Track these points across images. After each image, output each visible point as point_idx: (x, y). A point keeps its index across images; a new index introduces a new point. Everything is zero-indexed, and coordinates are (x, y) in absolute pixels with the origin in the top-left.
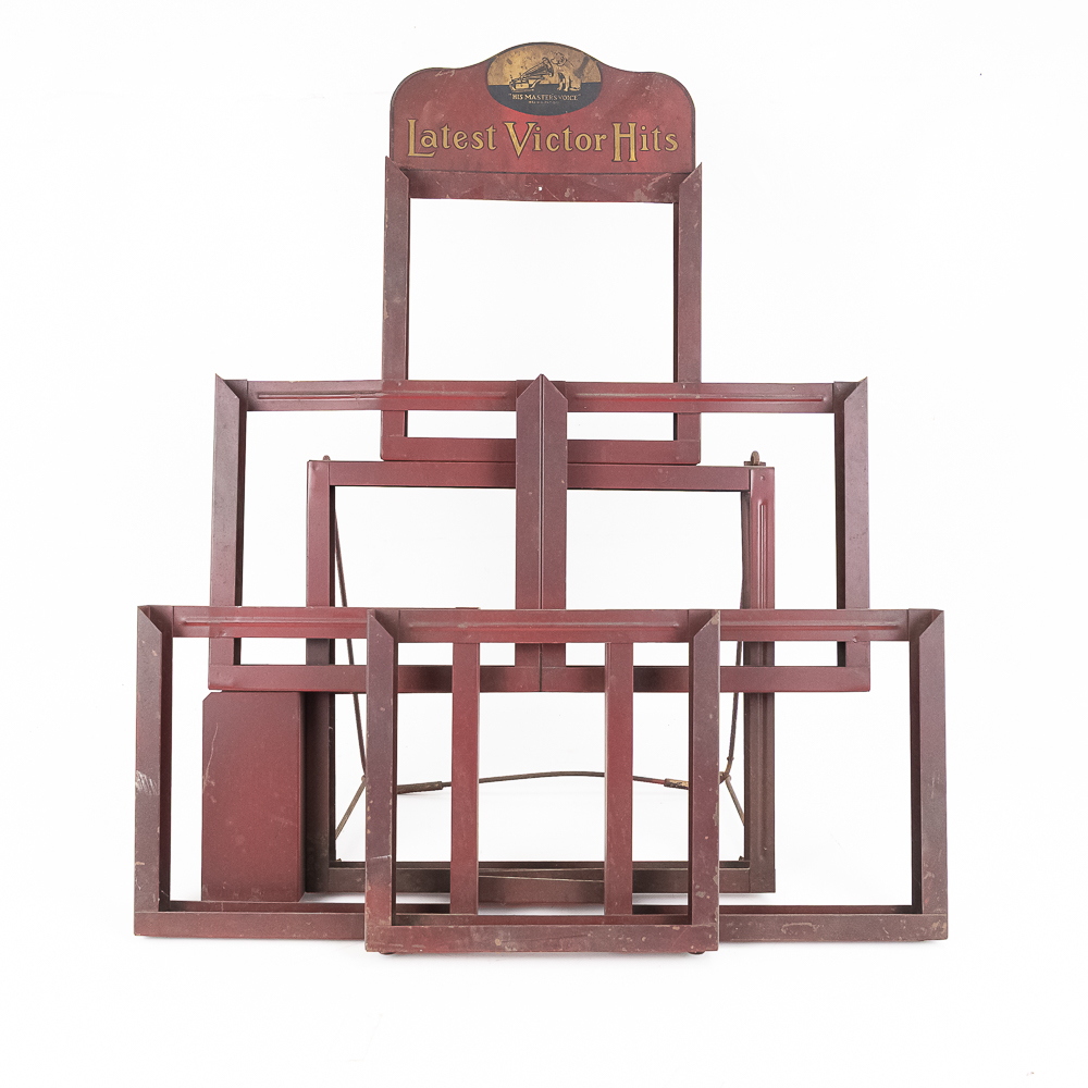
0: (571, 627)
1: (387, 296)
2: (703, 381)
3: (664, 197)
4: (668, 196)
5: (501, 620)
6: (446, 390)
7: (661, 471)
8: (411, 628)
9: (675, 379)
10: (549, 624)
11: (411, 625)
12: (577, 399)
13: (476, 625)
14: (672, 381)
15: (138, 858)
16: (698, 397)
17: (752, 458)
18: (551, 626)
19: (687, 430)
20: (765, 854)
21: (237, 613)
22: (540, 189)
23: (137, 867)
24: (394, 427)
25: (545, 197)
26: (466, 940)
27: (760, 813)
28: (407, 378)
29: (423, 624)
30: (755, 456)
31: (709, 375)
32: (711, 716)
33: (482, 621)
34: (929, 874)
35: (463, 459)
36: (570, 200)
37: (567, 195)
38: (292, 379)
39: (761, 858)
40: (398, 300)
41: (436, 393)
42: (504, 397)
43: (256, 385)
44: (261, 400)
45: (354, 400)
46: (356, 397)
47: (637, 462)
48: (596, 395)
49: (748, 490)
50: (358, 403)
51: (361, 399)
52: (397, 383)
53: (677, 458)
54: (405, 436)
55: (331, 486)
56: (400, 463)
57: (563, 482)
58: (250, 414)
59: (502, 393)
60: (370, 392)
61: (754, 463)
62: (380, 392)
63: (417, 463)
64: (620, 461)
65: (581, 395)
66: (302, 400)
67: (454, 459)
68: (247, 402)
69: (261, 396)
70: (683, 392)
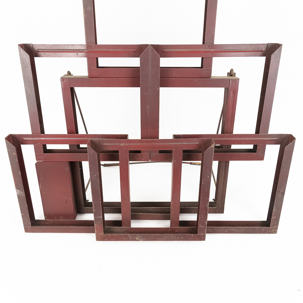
0: (160, 145)
1: (85, 7)
2: (215, 43)
5: (135, 143)
6: (112, 49)
7: (195, 81)
8: (104, 146)
9: (204, 43)
10: (153, 144)
11: (104, 144)
12: (164, 52)
13: (127, 144)
14: (202, 43)
15: (22, 213)
16: (212, 50)
17: (231, 71)
18: (153, 145)
19: (206, 64)
20: (221, 203)
21: (42, 137)
23: (22, 215)
24: (93, 64)
26: (127, 238)
27: (221, 192)
28: (96, 43)
29: (108, 144)
30: (232, 70)
31: (217, 41)
32: (208, 177)
33: (129, 143)
34: (274, 217)
35: (120, 77)
38: (50, 43)
39: (220, 204)
40: (90, 8)
41: (108, 50)
42: (135, 52)
43: (36, 46)
44: (39, 53)
45: (76, 53)
46: (76, 52)
47: (187, 77)
48: (172, 50)
49: (228, 87)
50: (77, 55)
51: (78, 53)
52: (92, 46)
53: (202, 76)
54: (97, 68)
55: (70, 88)
56: (96, 78)
57: (158, 89)
58: (35, 58)
59: (134, 50)
60: (82, 50)
61: (231, 74)
62: (85, 50)
63: (102, 78)
64: (180, 77)
65: (166, 50)
66: (55, 53)
67: (116, 77)
68: (34, 53)
69: (39, 51)
70: (206, 48)
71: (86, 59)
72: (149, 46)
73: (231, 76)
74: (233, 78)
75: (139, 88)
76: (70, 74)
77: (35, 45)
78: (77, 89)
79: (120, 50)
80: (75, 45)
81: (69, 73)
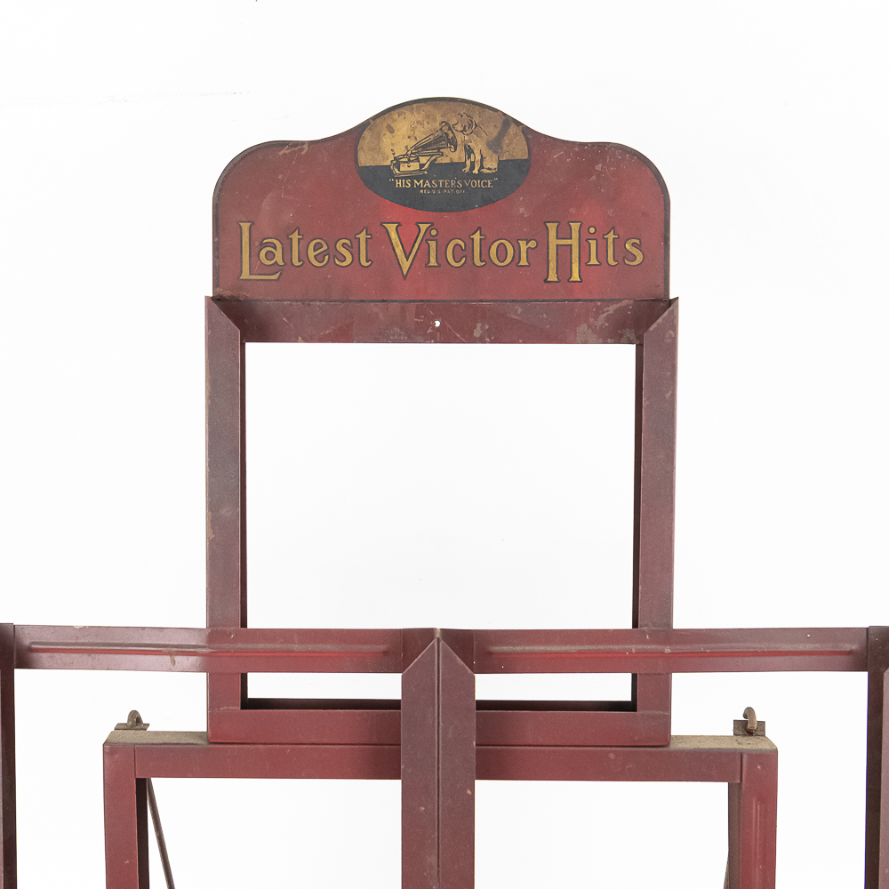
1: (213, 505)
3: (621, 336)
4: (629, 333)
6: (301, 642)
7: (612, 756)
9: (635, 624)
12: (491, 653)
14: (629, 626)
16: (668, 650)
17: (745, 716)
19: (650, 698)
22: (438, 324)
24: (228, 696)
25: (445, 337)
28: (244, 623)
30: (749, 712)
35: (325, 741)
36: (481, 341)
37: (477, 333)
38: (79, 623)
40: (228, 512)
41: (285, 646)
42: (385, 653)
43: (26, 632)
44: (35, 655)
45: (167, 658)
46: (170, 654)
47: (577, 743)
48: (519, 648)
49: (739, 781)
50: (174, 662)
51: (178, 658)
52: (230, 634)
53: (636, 738)
54: (242, 708)
55: (137, 779)
56: (236, 746)
57: (469, 792)
58: (18, 672)
59: (383, 647)
60: (189, 646)
61: (748, 727)
62: (204, 647)
63: (260, 746)
64: (552, 743)
65: (496, 649)
66: (93, 655)
67: (313, 741)
68: (15, 654)
69: (34, 646)
70: (646, 642)
71: (203, 676)
72: (435, 641)
73: (750, 733)
74: (755, 747)
75: (396, 785)
76: (139, 720)
77: (23, 627)
78: (160, 785)
79: (328, 647)
80: (166, 631)
81: (135, 721)
